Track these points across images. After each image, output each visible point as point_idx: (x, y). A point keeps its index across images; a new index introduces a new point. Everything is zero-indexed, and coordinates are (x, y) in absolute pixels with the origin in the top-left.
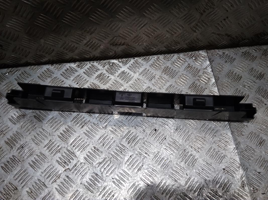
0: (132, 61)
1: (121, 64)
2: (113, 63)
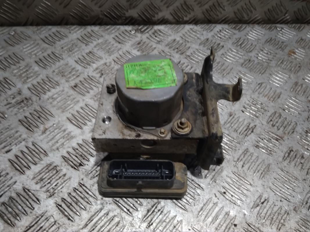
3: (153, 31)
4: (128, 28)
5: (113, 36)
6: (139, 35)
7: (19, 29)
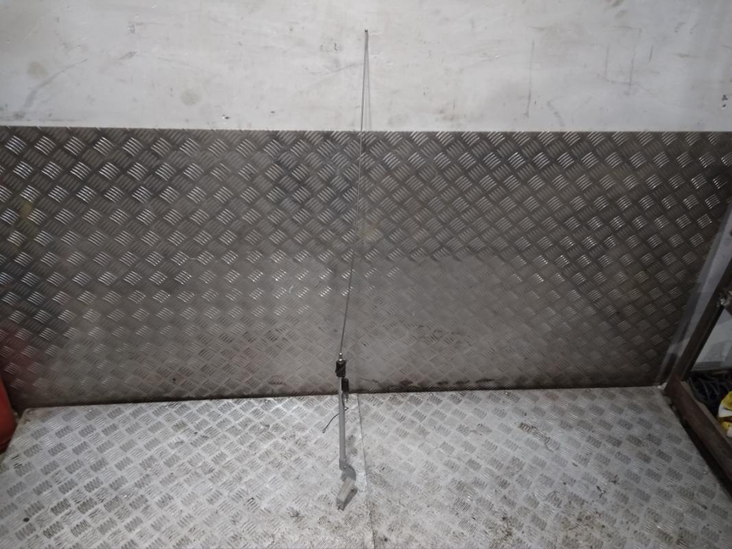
0: (287, 400)
1: (276, 402)
2: (269, 401)
3: (180, 406)
4: (164, 404)
5: (153, 411)
6: (170, 409)
7: (95, 407)
